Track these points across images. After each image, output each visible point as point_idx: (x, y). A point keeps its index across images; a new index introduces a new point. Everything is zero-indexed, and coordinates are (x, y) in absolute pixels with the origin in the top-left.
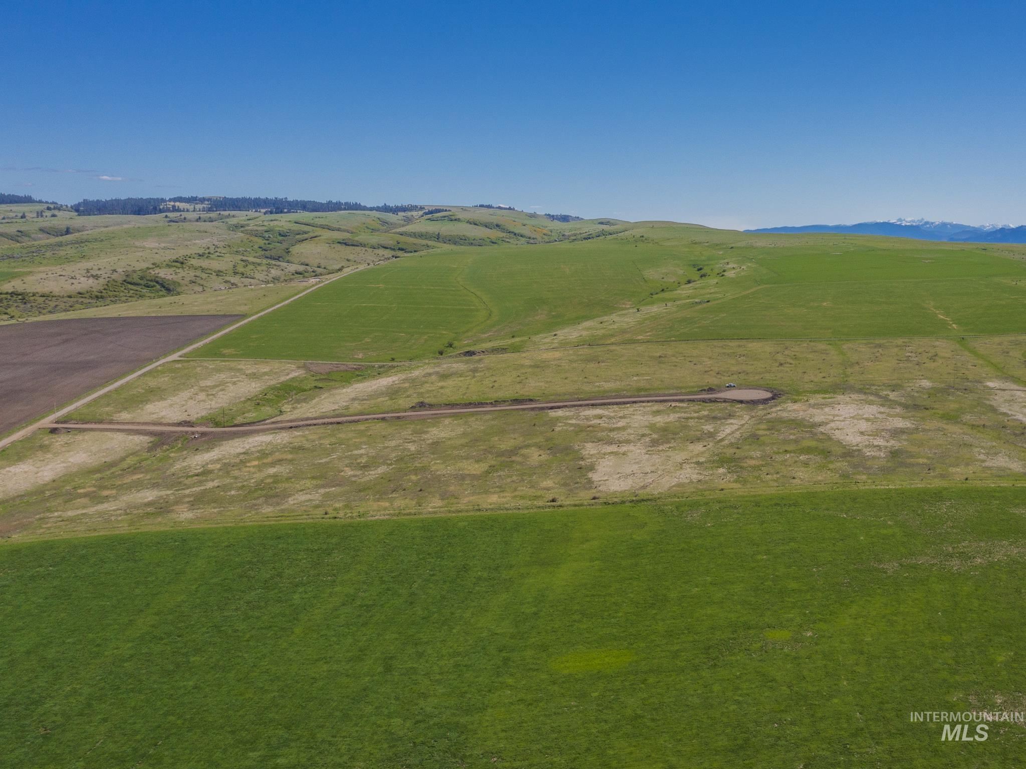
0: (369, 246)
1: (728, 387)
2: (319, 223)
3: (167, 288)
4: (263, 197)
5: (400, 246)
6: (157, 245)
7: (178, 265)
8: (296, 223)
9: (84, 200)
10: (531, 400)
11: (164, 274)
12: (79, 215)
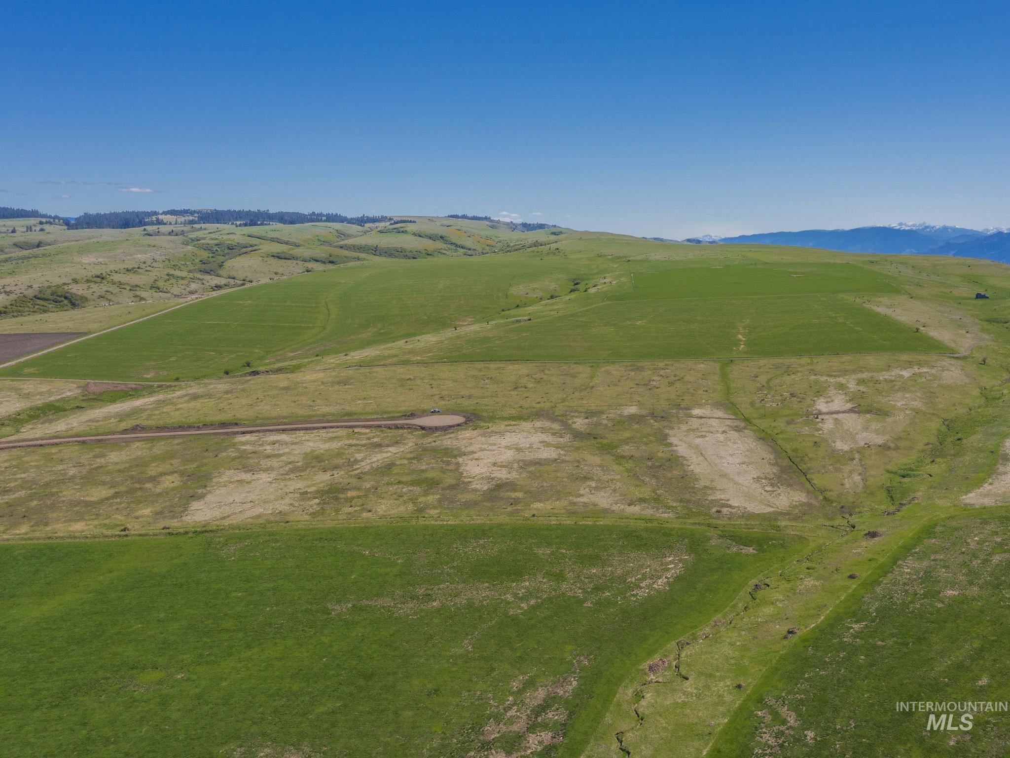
0: (301, 259)
1: (433, 412)
2: (270, 236)
3: (73, 302)
4: (246, 209)
5: (331, 259)
6: (95, 260)
7: (99, 280)
8: (249, 236)
9: (85, 213)
10: (236, 424)
11: (77, 290)
12: (68, 229)
